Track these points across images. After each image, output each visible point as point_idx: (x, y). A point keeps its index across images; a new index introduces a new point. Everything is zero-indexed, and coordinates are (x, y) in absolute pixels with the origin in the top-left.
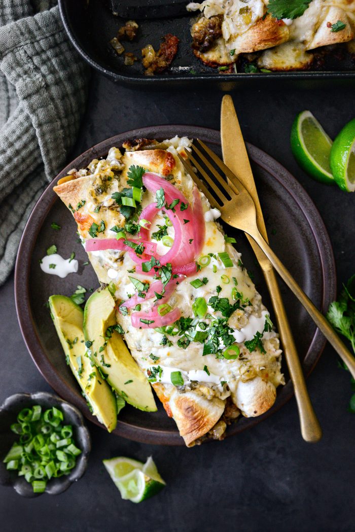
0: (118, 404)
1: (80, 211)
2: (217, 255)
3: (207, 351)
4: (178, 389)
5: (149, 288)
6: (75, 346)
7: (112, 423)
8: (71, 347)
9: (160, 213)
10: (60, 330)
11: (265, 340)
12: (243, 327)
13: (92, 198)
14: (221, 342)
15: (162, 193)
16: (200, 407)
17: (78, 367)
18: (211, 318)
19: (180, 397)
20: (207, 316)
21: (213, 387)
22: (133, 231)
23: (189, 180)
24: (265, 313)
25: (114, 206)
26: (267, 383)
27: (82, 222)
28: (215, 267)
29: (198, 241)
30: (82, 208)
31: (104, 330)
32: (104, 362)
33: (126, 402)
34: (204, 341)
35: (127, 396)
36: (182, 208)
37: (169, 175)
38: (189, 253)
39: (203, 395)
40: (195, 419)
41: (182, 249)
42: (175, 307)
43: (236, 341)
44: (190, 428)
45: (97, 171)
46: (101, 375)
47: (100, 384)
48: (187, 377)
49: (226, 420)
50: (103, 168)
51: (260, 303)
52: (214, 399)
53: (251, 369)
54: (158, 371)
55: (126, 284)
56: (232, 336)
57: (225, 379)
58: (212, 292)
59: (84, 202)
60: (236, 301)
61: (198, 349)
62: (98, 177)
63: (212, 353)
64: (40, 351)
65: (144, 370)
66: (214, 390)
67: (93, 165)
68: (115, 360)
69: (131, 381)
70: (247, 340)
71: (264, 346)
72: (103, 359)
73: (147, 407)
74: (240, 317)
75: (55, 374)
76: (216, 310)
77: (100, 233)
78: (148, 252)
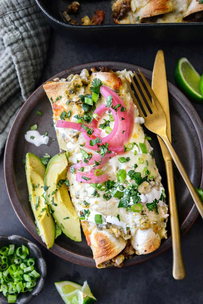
0: (57, 232)
1: (57, 103)
2: (138, 144)
3: (121, 205)
4: (98, 227)
5: (91, 157)
6: (37, 189)
7: (50, 243)
8: (34, 190)
9: (107, 112)
10: (29, 176)
11: (159, 206)
12: (147, 193)
13: (66, 95)
14: (132, 200)
15: (111, 98)
16: (110, 241)
17: (36, 203)
18: (127, 183)
19: (98, 233)
20: (126, 182)
21: (121, 230)
22: (88, 121)
23: (129, 95)
24: (162, 189)
25: (79, 102)
26: (156, 233)
27: (57, 110)
28: (136, 151)
29: (128, 133)
30: (59, 101)
31: (57, 181)
32: (53, 202)
33: (62, 232)
34: (120, 198)
35: (64, 228)
36: (122, 110)
37: (117, 90)
38: (121, 140)
39: (113, 234)
40: (105, 248)
41: (117, 135)
42: (105, 173)
43: (141, 201)
44: (101, 254)
45: (72, 80)
46: (49, 210)
47: (48, 216)
48: (105, 220)
49: (125, 255)
50: (76, 80)
51: (160, 182)
52: (120, 238)
53: (148, 222)
54: (87, 213)
55: (77, 153)
56: (139, 197)
57: (129, 226)
58: (131, 167)
59: (61, 97)
60: (146, 176)
61: (116, 203)
62: (72, 84)
63: (124, 207)
64: (14, 189)
65: (78, 211)
66: (121, 232)
67: (71, 77)
68: (61, 201)
69: (68, 218)
70: (148, 202)
71: (158, 210)
72: (53, 200)
73: (75, 237)
74: (146, 186)
75: (20, 206)
76: (131, 179)
77: (67, 118)
78: (95, 134)
